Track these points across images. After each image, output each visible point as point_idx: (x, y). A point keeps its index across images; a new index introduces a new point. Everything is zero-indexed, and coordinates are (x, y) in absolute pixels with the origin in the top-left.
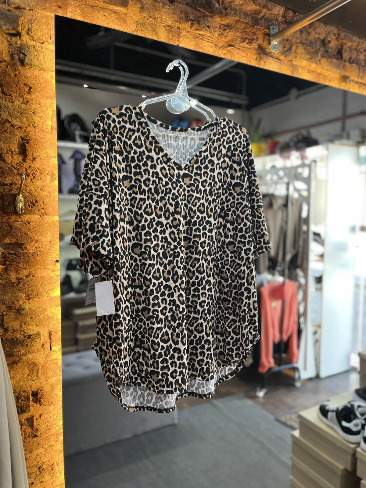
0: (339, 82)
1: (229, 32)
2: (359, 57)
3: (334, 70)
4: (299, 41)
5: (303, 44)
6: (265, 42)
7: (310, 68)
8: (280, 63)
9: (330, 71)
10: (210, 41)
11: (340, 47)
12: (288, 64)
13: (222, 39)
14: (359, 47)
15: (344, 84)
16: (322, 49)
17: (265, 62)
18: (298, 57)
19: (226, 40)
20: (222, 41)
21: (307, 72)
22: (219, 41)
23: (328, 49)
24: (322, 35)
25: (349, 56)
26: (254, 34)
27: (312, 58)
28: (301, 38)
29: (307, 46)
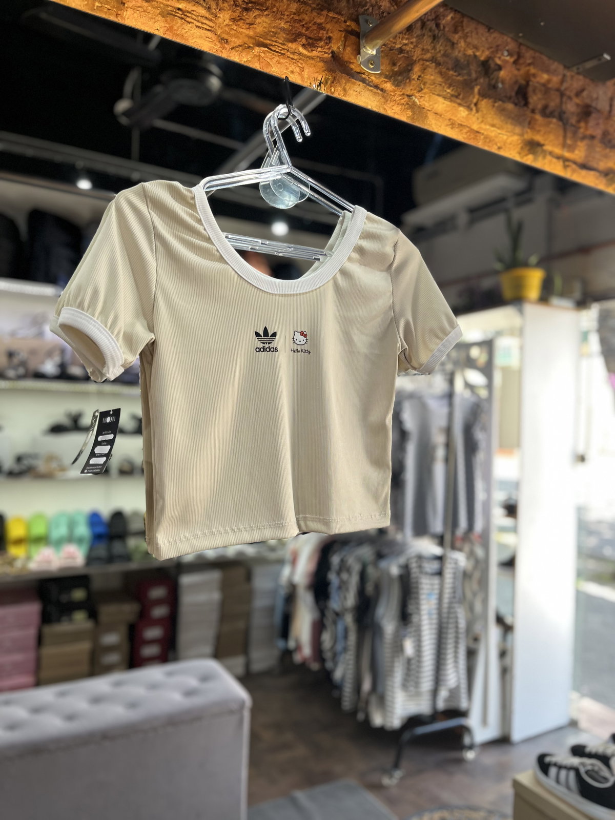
0: (519, 153)
1: (259, 15)
2: (564, 107)
3: (510, 127)
4: (428, 56)
5: (438, 64)
6: (348, 49)
7: (455, 119)
8: (383, 97)
9: (498, 128)
10: (205, 26)
11: (523, 82)
12: (402, 101)
13: (241, 30)
14: (565, 85)
15: (531, 157)
16: (482, 80)
17: (345, 90)
18: (425, 90)
19: (251, 33)
20: (241, 33)
21: (447, 125)
22: (232, 32)
23: (497, 82)
24: (483, 51)
25: (543, 102)
26: (320, 27)
27: (459, 95)
28: (433, 51)
29: (448, 69)
